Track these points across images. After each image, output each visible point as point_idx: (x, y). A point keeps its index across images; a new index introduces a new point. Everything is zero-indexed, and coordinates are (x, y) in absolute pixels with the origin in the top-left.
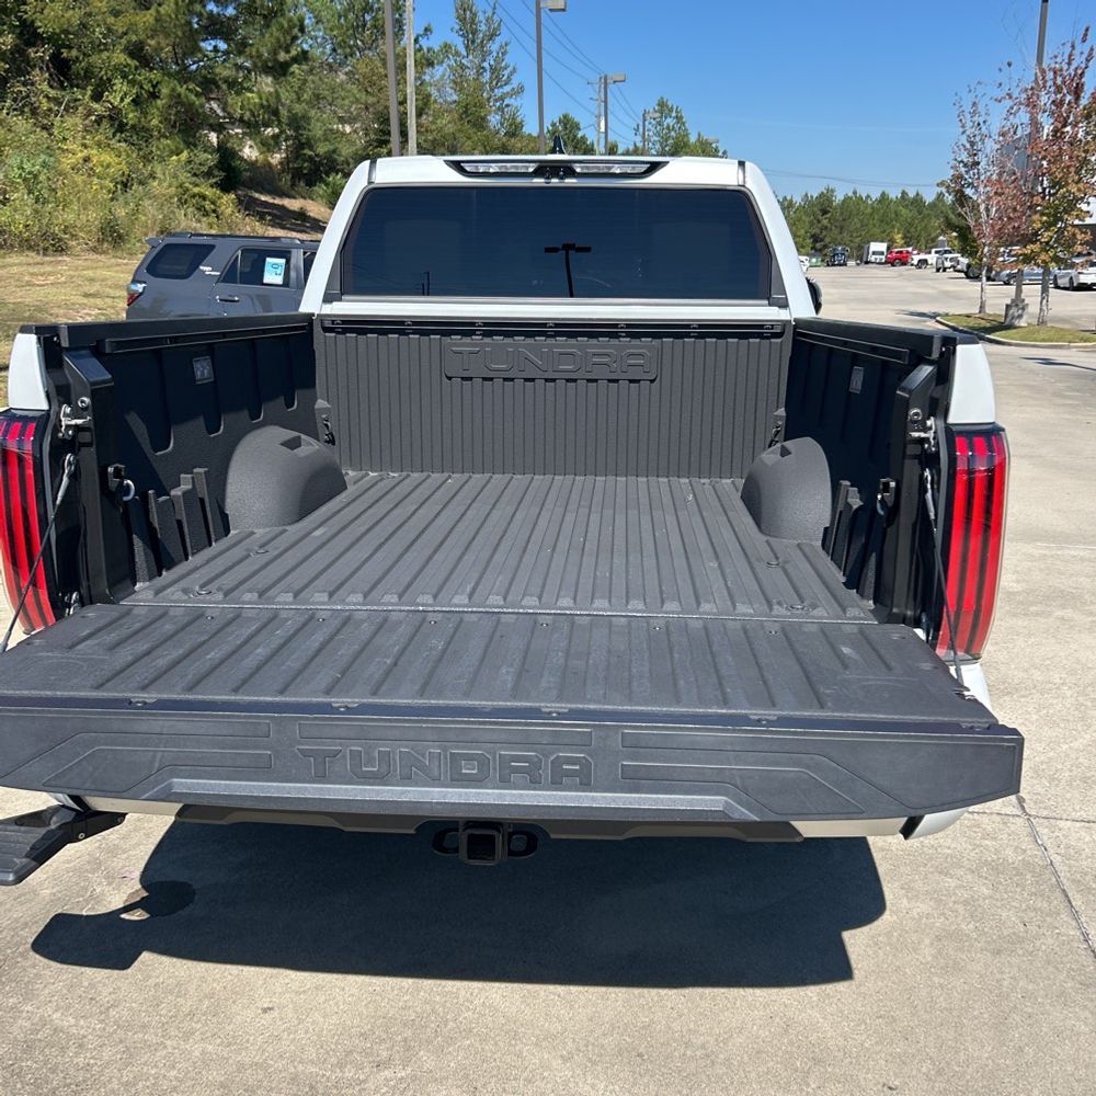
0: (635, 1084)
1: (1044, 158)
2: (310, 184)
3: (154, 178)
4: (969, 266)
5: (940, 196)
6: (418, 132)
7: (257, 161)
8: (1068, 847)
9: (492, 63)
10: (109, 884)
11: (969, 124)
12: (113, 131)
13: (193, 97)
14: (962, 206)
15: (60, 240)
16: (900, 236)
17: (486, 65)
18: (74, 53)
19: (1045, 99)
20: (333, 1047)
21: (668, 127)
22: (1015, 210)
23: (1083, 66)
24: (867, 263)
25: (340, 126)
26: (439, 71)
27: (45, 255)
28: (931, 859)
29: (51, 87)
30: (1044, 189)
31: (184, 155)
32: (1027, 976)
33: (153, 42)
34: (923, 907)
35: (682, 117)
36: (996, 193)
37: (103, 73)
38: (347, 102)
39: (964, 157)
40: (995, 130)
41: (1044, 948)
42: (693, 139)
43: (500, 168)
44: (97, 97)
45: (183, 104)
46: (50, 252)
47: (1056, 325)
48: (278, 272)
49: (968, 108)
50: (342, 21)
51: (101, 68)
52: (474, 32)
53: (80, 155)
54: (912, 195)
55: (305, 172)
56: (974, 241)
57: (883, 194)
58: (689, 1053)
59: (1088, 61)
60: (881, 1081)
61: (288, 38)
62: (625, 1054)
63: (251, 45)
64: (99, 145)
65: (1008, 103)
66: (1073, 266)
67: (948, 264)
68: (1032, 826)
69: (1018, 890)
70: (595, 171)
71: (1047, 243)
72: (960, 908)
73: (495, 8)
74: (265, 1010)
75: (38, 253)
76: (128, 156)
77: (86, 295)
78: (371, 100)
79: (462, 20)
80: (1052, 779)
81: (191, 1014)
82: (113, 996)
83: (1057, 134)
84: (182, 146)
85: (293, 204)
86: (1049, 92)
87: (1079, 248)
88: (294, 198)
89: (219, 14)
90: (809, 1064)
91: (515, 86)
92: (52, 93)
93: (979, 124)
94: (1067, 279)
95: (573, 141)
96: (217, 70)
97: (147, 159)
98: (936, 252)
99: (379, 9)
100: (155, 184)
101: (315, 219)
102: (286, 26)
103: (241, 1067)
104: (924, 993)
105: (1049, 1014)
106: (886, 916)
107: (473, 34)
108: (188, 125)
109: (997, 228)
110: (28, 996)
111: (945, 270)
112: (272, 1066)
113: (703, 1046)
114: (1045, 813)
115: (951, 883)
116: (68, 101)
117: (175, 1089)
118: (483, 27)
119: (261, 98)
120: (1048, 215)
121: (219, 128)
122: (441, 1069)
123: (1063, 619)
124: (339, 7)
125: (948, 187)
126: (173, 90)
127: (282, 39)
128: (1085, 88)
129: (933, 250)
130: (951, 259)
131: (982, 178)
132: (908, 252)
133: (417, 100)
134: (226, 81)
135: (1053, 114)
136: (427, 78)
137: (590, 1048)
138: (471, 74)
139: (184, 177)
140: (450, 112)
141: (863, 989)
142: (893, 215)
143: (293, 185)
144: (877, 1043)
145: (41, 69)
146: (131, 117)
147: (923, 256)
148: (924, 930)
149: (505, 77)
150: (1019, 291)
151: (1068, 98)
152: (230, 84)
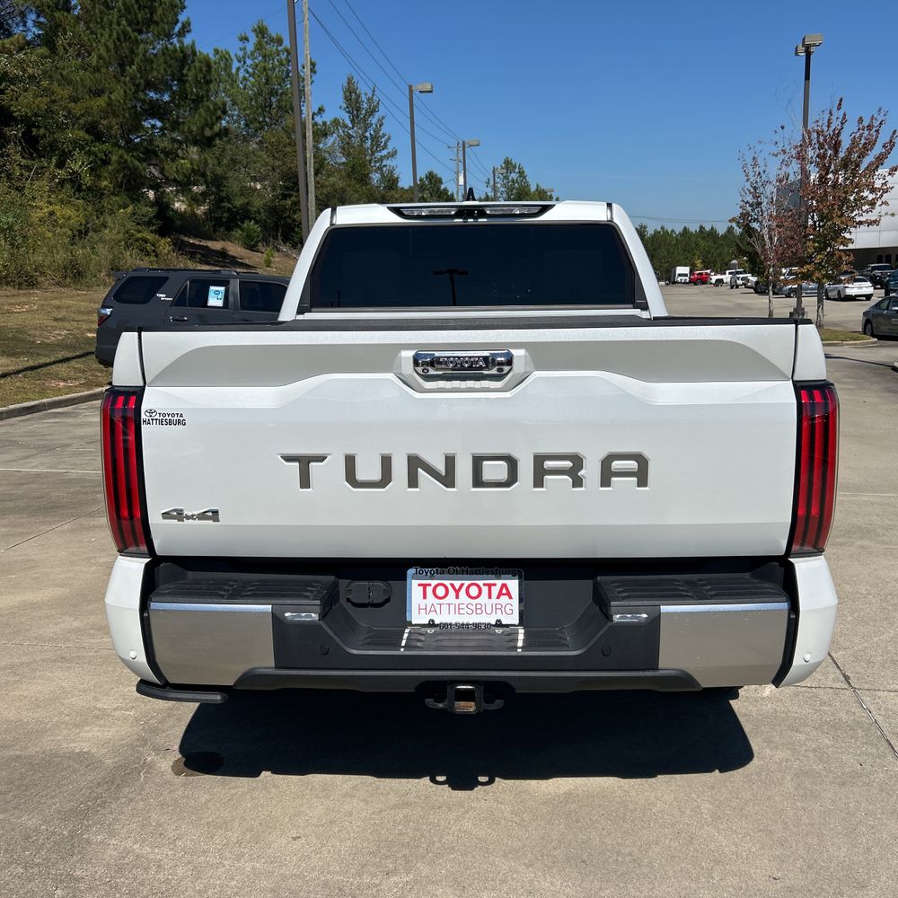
0: (583, 881)
1: (813, 198)
2: (229, 229)
3: (105, 227)
4: (757, 283)
5: (730, 230)
6: (316, 187)
7: (185, 212)
8: (888, 710)
9: (372, 133)
10: (156, 754)
11: (751, 174)
12: (73, 190)
13: (137, 163)
14: (751, 237)
15: (32, 277)
16: (700, 261)
17: (367, 134)
18: (42, 131)
19: (811, 153)
20: (351, 862)
21: (513, 181)
22: (792, 238)
23: (839, 127)
24: (674, 283)
25: (252, 184)
26: (331, 140)
27: (19, 289)
28: (784, 721)
29: (23, 157)
30: (815, 222)
31: (130, 209)
32: (867, 800)
33: (105, 122)
34: (781, 754)
35: (523, 172)
36: (777, 226)
37: (65, 146)
38: (259, 165)
39: (750, 198)
40: (773, 178)
41: (877, 780)
42: (533, 189)
43: (430, 212)
44: (61, 165)
45: (129, 169)
46: (24, 286)
47: (831, 328)
48: (220, 297)
49: (749, 161)
50: (253, 103)
51: (64, 143)
52: (358, 109)
53: (46, 210)
54: (708, 229)
55: (224, 220)
56: (762, 263)
57: (685, 229)
58: (620, 859)
59: (842, 123)
60: (767, 874)
61: (214, 118)
62: (573, 861)
63: (184, 123)
64: (62, 202)
65: (781, 157)
66: (840, 282)
67: (740, 282)
68: (857, 696)
69: (853, 741)
70: (501, 213)
71: (820, 264)
72: (811, 755)
73: (374, 91)
74: (294, 839)
75: (14, 288)
76: (85, 209)
77: (56, 320)
78: (278, 163)
79: (348, 99)
80: (868, 662)
81: (239, 843)
82: (178, 832)
83: (823, 180)
84: (128, 201)
85: (216, 245)
86: (814, 148)
87: (845, 268)
88: (216, 240)
89: (157, 100)
90: (712, 864)
91: (390, 150)
92: (24, 162)
93: (759, 174)
94: (836, 292)
95: (437, 192)
96: (156, 143)
97: (100, 212)
98: (730, 273)
99: (283, 93)
100: (107, 231)
101: (233, 257)
102: (212, 108)
103: (284, 878)
104: (791, 813)
105: (887, 826)
106: (755, 760)
107: (358, 111)
108: (131, 185)
109: (779, 253)
110: (112, 834)
111: (737, 287)
112: (307, 876)
113: (630, 854)
114: (866, 687)
115: (802, 737)
116: (37, 168)
117: (237, 894)
118: (365, 106)
119: (192, 164)
120: (818, 242)
121: (156, 187)
122: (435, 875)
123: (862, 547)
124: (250, 93)
125: (738, 223)
126: (121, 157)
127: (209, 119)
128: (843, 144)
129: (727, 272)
130: (743, 279)
131: (765, 214)
132: (707, 274)
133: (315, 162)
134: (163, 151)
135: (818, 164)
136: (321, 146)
137: (545, 857)
138: (356, 142)
139: (130, 226)
140: (340, 171)
141: (745, 812)
142: (694, 245)
143: (215, 230)
144: (761, 848)
145: (15, 143)
146: (87, 180)
147: (719, 277)
148: (785, 771)
149: (382, 144)
150: (799, 302)
151: (830, 152)
152: (167, 154)
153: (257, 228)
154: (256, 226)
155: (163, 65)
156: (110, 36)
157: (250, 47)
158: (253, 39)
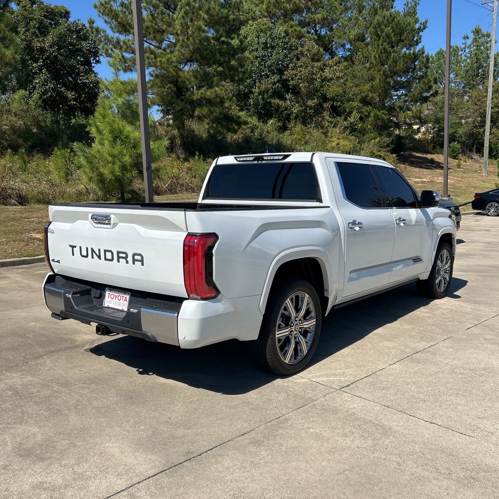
2: (442, 147)
12: (350, 132)
13: (384, 116)
18: (339, 103)
29: (330, 117)
31: (377, 140)
33: (370, 96)
38: (464, 110)
44: (345, 120)
45: (379, 119)
51: (348, 108)
53: (336, 143)
55: (440, 142)
61: (428, 87)
64: (343, 138)
76: (354, 141)
78: (477, 108)
84: (377, 136)
88: (434, 154)
92: (330, 119)
97: (362, 142)
99: (486, 66)
100: (363, 152)
101: (438, 163)
102: (427, 82)
116: (335, 122)
119: (413, 113)
124: (467, 68)
126: (375, 114)
127: (424, 87)
134: (399, 107)
139: (376, 148)
143: (434, 148)
145: (327, 111)
146: (360, 125)
152: (401, 108)
153: (459, 146)
154: (458, 145)
155: (403, 63)
156: (377, 51)
157: (469, 42)
158: (472, 36)
